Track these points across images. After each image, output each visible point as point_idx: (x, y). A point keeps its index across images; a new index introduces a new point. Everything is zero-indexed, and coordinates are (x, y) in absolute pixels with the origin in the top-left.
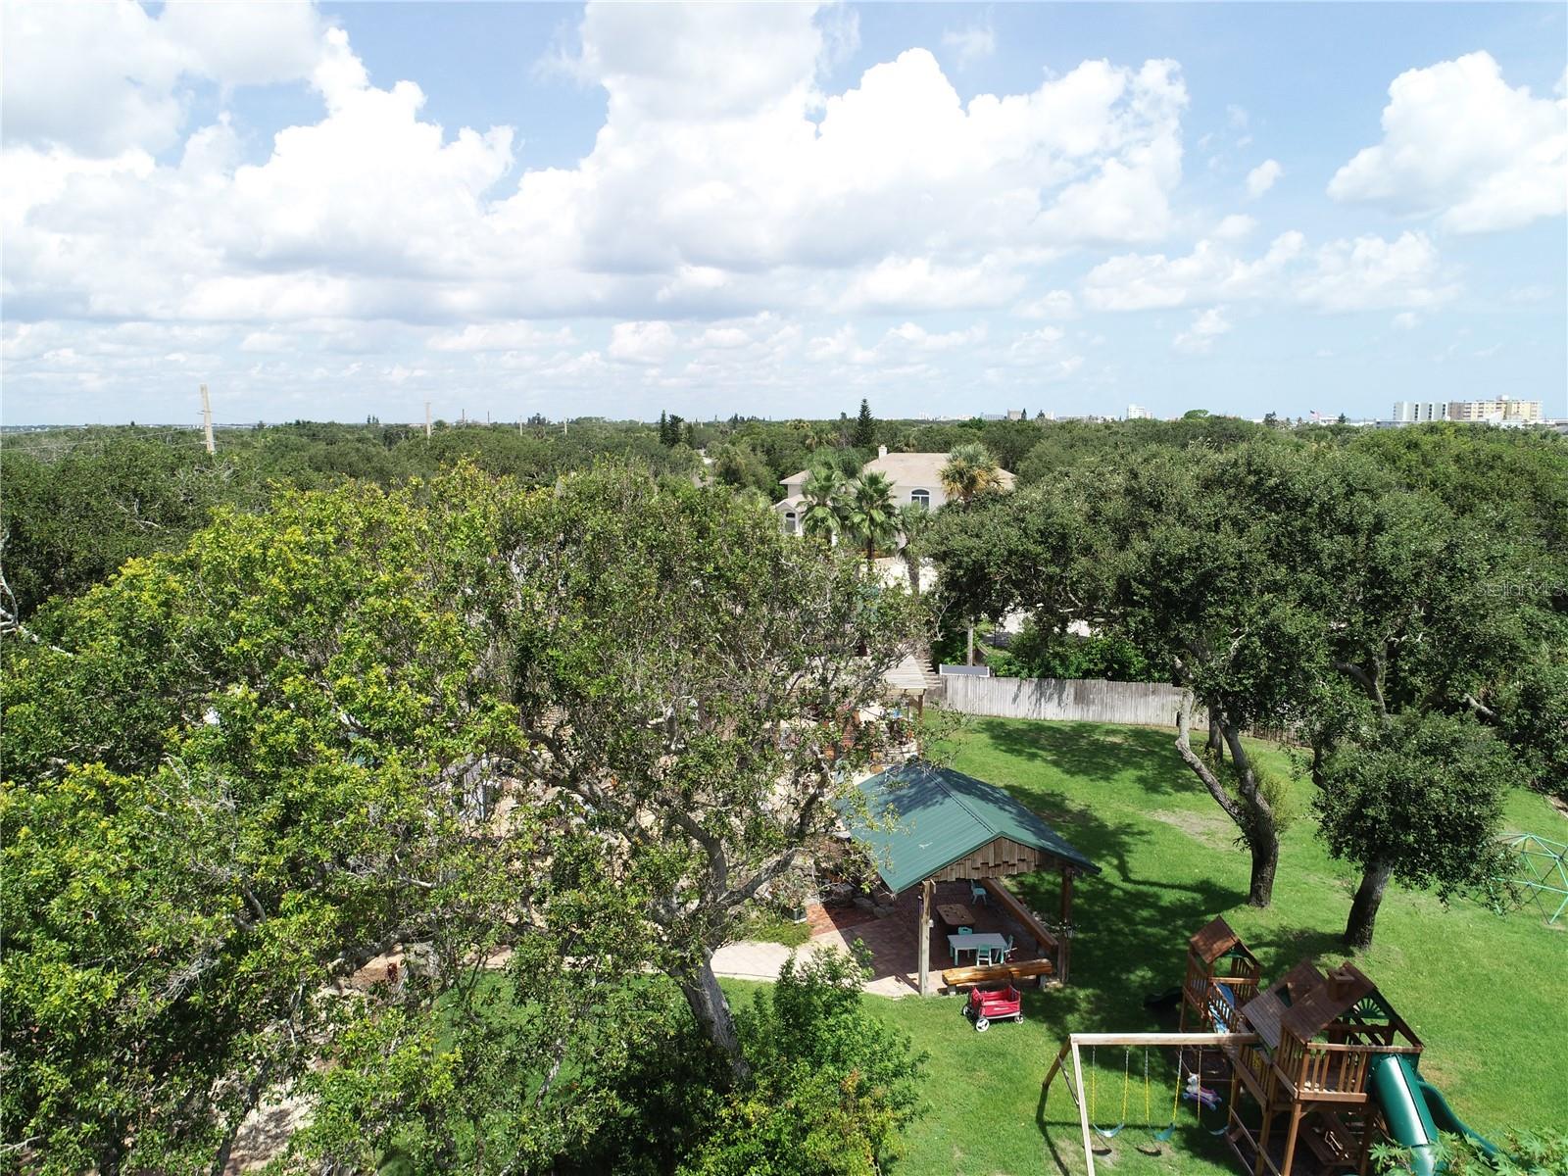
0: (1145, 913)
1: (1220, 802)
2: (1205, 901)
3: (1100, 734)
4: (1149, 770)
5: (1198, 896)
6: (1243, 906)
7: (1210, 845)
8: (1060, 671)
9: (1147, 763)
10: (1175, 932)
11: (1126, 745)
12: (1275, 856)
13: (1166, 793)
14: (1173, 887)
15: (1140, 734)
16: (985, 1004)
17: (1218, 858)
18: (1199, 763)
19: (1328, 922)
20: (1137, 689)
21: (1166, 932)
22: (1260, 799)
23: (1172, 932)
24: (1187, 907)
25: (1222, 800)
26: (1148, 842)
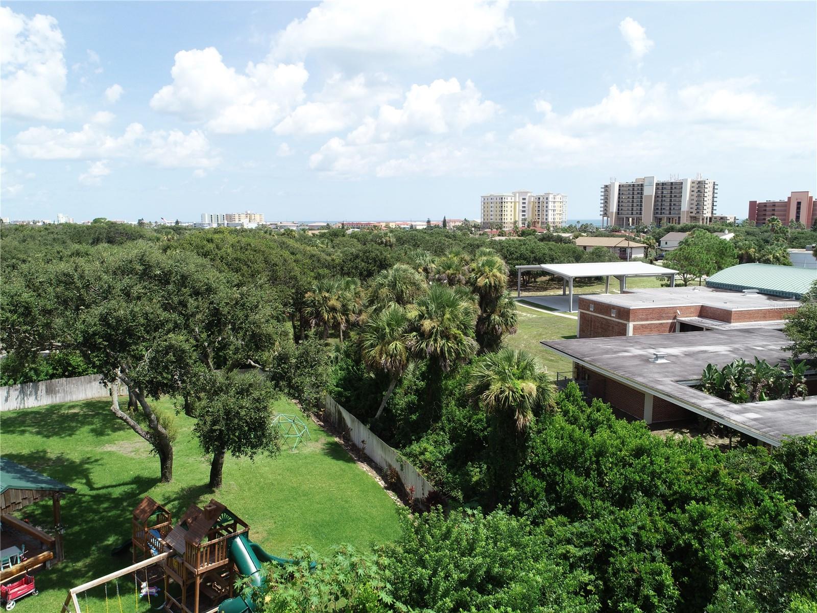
0: (105, 505)
1: (139, 434)
2: (138, 488)
3: (65, 410)
4: (97, 423)
5: (134, 486)
6: (158, 484)
7: (136, 457)
8: (35, 378)
9: (96, 420)
10: (124, 510)
11: (82, 413)
12: (172, 454)
13: (108, 435)
14: (120, 485)
15: (90, 405)
16: (11, 592)
17: (143, 462)
18: (126, 416)
19: (201, 479)
20: (85, 380)
21: (119, 512)
22: (160, 428)
23: (122, 511)
24: (129, 493)
25: (141, 432)
26: (102, 465)
